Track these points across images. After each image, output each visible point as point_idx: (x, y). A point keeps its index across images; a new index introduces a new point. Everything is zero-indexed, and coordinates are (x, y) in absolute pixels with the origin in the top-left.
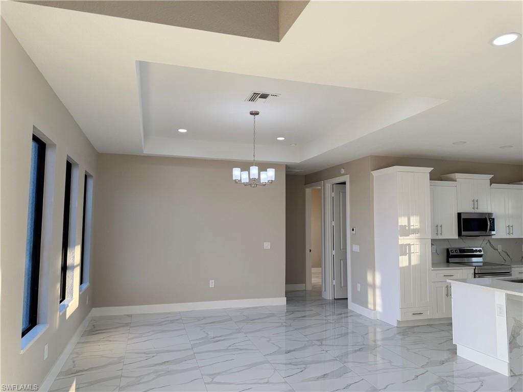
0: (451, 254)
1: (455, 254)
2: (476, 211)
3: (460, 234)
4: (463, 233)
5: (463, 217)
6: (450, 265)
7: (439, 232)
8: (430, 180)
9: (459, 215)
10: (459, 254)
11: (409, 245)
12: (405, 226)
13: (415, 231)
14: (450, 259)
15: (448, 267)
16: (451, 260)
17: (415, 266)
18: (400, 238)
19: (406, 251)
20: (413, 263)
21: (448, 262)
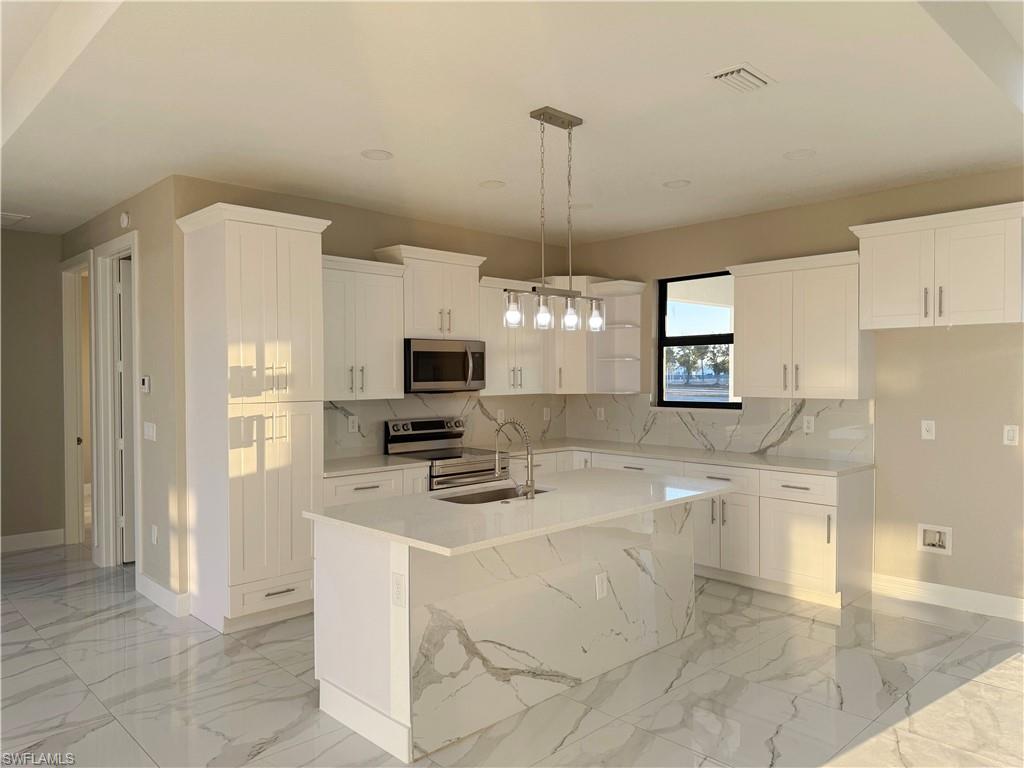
0: (392, 433)
1: (402, 432)
2: (447, 336)
3: (407, 390)
4: (415, 386)
5: (414, 348)
6: (391, 458)
7: (358, 384)
8: (323, 253)
9: (407, 342)
10: (411, 432)
11: (261, 419)
12: (250, 369)
13: (277, 382)
14: (390, 446)
15: (386, 464)
16: (394, 448)
17: (277, 472)
18: (231, 400)
19: (252, 437)
20: (269, 465)
21: (386, 452)
